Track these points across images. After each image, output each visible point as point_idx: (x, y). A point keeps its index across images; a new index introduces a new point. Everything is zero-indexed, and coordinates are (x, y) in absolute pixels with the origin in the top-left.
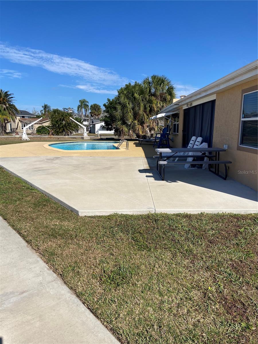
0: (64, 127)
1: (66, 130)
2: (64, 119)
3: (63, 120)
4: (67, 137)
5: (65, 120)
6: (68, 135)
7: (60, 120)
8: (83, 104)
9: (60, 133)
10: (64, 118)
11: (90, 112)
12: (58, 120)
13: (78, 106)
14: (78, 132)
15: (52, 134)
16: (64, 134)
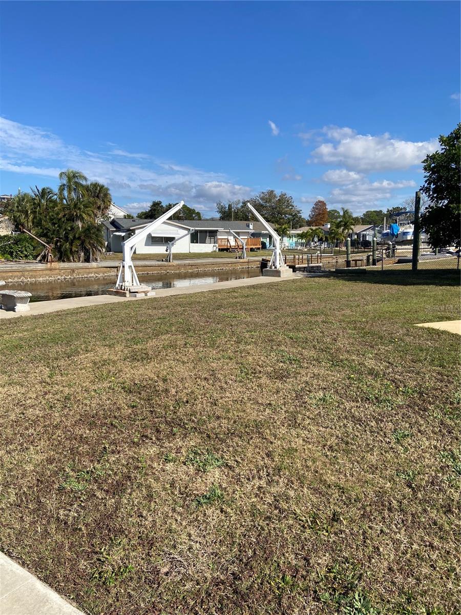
6: (96, 260)
7: (69, 219)
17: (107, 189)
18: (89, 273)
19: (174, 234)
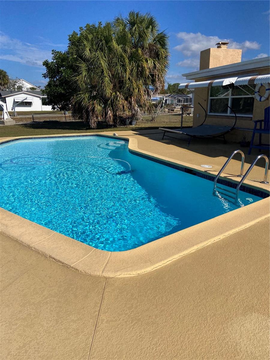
17: (6, 73)
19: (30, 100)
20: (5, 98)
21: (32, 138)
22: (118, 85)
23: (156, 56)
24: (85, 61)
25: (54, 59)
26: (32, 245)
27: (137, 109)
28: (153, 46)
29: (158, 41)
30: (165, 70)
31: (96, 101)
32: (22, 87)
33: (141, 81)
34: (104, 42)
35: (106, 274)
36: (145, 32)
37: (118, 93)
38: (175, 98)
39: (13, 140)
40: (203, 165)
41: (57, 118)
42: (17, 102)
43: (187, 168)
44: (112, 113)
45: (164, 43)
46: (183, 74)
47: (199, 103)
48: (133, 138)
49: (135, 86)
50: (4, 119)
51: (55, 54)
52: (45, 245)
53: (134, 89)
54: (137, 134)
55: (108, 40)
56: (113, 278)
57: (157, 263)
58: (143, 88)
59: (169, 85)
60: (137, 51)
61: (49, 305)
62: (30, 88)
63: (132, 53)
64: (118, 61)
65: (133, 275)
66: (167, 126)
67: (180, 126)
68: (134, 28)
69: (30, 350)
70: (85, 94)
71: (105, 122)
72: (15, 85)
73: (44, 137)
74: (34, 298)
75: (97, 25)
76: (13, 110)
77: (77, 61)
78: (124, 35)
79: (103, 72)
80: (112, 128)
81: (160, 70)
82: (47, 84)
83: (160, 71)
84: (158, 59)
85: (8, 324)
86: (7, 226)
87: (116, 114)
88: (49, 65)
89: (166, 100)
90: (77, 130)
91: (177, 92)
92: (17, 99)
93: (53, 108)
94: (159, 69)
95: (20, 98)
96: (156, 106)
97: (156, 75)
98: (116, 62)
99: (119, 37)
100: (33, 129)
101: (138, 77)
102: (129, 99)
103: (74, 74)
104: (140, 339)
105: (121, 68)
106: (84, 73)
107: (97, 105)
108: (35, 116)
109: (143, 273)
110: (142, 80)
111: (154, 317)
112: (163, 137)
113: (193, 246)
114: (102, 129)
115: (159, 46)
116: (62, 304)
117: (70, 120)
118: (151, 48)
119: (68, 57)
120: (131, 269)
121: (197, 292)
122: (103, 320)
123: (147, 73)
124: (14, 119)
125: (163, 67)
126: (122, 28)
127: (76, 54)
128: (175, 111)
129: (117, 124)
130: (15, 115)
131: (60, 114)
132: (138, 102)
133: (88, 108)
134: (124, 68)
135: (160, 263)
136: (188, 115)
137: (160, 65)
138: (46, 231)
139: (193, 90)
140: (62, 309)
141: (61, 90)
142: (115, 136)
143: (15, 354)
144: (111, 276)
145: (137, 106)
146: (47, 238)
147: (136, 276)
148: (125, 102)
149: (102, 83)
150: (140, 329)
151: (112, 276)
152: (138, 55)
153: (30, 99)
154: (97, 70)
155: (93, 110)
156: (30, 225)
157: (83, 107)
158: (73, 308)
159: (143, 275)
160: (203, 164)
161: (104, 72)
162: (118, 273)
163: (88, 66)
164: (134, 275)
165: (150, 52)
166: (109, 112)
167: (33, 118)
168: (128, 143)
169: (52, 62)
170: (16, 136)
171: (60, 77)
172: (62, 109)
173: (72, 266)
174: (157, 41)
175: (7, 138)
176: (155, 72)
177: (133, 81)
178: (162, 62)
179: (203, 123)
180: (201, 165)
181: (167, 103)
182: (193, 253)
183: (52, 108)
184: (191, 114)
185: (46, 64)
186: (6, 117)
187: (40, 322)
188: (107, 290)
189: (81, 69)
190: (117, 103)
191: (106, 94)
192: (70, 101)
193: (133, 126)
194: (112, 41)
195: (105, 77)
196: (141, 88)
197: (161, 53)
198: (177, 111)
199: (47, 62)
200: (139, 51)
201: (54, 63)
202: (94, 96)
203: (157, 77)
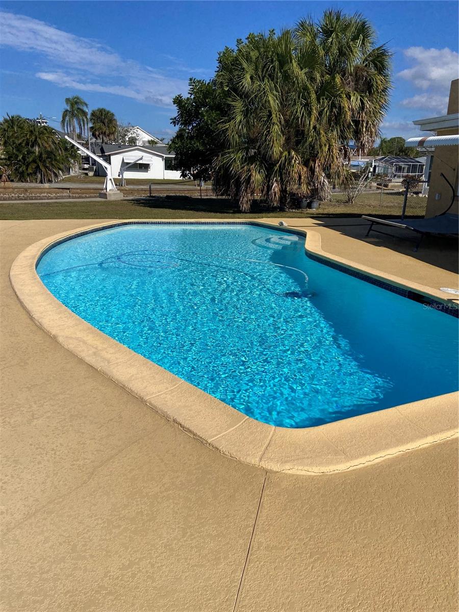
0: (38, 161)
1: (43, 170)
2: (36, 140)
3: (35, 143)
4: (47, 185)
5: (40, 144)
6: (50, 181)
7: (27, 144)
8: (75, 108)
9: (28, 175)
10: (36, 138)
11: (92, 128)
12: (20, 144)
13: (65, 112)
14: (69, 174)
15: (9, 178)
16: (39, 180)
17: (113, 115)
18: (42, 193)
19: (147, 161)
20: (109, 156)
21: (148, 223)
22: (294, 140)
23: (367, 87)
24: (241, 97)
25: (191, 94)
26: (147, 398)
27: (324, 181)
28: (362, 70)
29: (373, 61)
30: (380, 113)
31: (253, 165)
32: (136, 140)
33: (335, 133)
34: (277, 63)
35: (267, 465)
36: (349, 47)
37: (293, 153)
38: (392, 163)
39: (119, 225)
40: (446, 289)
41: (186, 192)
42: (128, 163)
43: (412, 291)
44: (280, 186)
45: (383, 66)
46: (415, 120)
47: (442, 175)
48: (313, 232)
49: (323, 139)
50: (106, 189)
51: (193, 84)
52: (167, 401)
53: (321, 146)
54: (319, 225)
55: (284, 60)
56: (278, 472)
57: (357, 458)
58: (336, 145)
59: (382, 141)
60: (333, 78)
61: (171, 501)
62: (149, 141)
63: (323, 84)
64: (299, 97)
65: (313, 474)
66: (374, 213)
67: (400, 213)
68: (330, 40)
69: (139, 575)
70: (237, 153)
71: (265, 201)
72: (126, 135)
73: (167, 222)
74: (149, 486)
75: (267, 35)
76: (121, 176)
77: (230, 97)
78: (314, 51)
79: (270, 115)
80: (276, 213)
81: (372, 113)
82: (175, 135)
83: (372, 115)
84: (370, 93)
85: (106, 525)
86: (109, 362)
87: (286, 188)
88: (183, 104)
89: (375, 166)
90: (218, 214)
91: (396, 154)
92: (128, 159)
93: (183, 175)
94: (370, 111)
95: (132, 156)
96: (356, 176)
97: (363, 121)
98: (295, 99)
99: (303, 55)
100: (149, 208)
101: (330, 125)
102: (312, 163)
103: (222, 119)
104: (324, 588)
105: (302, 109)
106: (239, 118)
107: (256, 171)
108: (153, 187)
109: (331, 473)
110: (337, 130)
111: (350, 554)
112: (368, 233)
113: (427, 436)
114: (260, 213)
115: (373, 70)
116: (193, 503)
117: (207, 195)
118: (358, 74)
119: (214, 90)
120: (311, 463)
121: (432, 521)
122: (260, 544)
123: (349, 118)
124: (121, 190)
125: (378, 107)
126: (309, 40)
127: (227, 86)
128: (389, 187)
129: (286, 206)
130: (123, 185)
131: (192, 185)
132: (326, 168)
133: (239, 178)
134: (308, 109)
135: (363, 458)
136: (415, 196)
137: (373, 103)
138: (169, 378)
139: (433, 149)
140: (192, 513)
141: (198, 145)
142: (281, 227)
143: (115, 577)
144: (275, 469)
145: (324, 175)
146: (169, 389)
147: (318, 475)
148: (303, 169)
149: (266, 135)
150: (325, 571)
151: (277, 470)
152: (333, 87)
153: (147, 158)
154: (260, 113)
155: (248, 180)
156: (144, 364)
157: (233, 175)
158: (211, 513)
159: (332, 475)
160: (445, 287)
161: (273, 115)
162: (287, 466)
163: (246, 105)
164: (315, 474)
165: (356, 81)
166: (275, 184)
167: (150, 191)
168: (305, 240)
169: (188, 98)
170: (124, 217)
171: (199, 124)
172: (196, 177)
173: (209, 441)
174: (371, 61)
175: (110, 221)
176: (362, 117)
177: (321, 131)
178: (376, 99)
179: (447, 210)
180: (441, 289)
181: (377, 172)
182: (424, 449)
183: (181, 176)
184: (421, 193)
185: (178, 101)
186: (110, 186)
187: (156, 529)
188: (267, 492)
189: (235, 111)
190: (290, 169)
191: (273, 153)
192: (211, 164)
193: (314, 211)
194: (291, 62)
195: (273, 124)
196: (334, 144)
197: (377, 82)
198: (395, 186)
199: (181, 98)
200: (336, 79)
201: (191, 99)
202: (252, 157)
203: (365, 125)
